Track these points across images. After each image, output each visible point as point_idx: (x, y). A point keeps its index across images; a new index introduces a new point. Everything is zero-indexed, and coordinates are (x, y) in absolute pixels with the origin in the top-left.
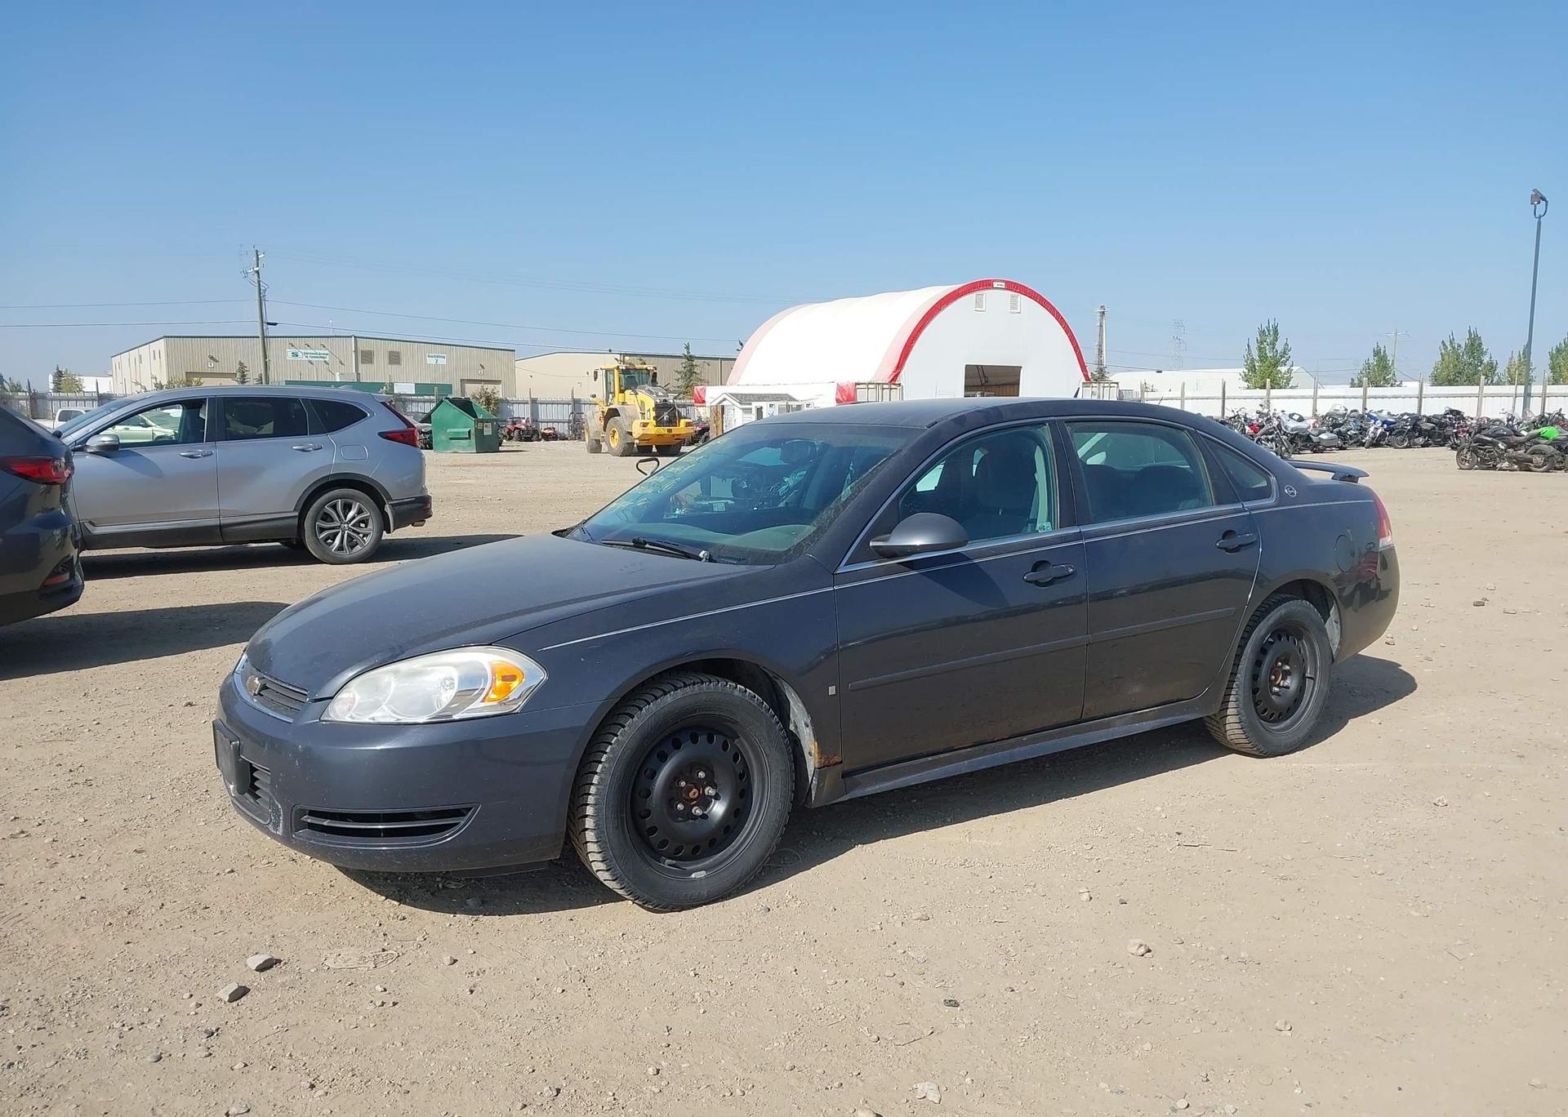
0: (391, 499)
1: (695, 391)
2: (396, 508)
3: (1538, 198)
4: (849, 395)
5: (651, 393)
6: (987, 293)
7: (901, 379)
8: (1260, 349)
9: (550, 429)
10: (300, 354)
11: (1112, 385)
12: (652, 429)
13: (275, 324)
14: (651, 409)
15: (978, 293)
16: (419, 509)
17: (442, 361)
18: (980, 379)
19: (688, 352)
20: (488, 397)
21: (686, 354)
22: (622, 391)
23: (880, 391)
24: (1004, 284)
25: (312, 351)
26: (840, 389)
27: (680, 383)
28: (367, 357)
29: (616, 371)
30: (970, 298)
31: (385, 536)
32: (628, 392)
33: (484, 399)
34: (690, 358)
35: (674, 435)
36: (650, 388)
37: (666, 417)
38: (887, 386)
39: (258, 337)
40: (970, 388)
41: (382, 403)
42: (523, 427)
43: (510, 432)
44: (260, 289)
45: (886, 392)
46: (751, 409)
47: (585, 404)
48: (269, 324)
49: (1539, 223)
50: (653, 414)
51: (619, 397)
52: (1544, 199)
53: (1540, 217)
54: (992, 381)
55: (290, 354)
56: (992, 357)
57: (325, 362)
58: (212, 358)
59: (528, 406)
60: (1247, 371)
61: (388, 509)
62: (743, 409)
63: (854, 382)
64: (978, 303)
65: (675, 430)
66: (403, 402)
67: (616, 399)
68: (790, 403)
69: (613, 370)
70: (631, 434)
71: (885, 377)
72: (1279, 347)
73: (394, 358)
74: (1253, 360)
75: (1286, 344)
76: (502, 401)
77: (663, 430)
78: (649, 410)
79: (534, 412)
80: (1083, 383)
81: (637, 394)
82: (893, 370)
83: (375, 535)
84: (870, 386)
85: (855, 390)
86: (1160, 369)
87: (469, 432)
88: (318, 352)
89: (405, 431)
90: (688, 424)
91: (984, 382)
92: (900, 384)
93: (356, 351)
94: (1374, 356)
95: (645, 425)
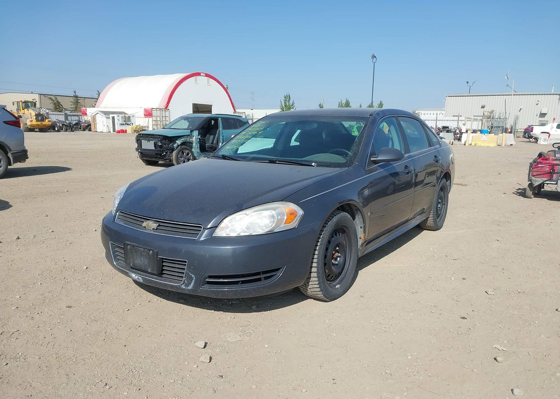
0: (11, 151)
1: (82, 110)
2: (14, 154)
3: (374, 57)
4: (149, 113)
5: (34, 110)
6: (198, 77)
7: (169, 107)
8: (285, 103)
11: (243, 113)
12: (35, 123)
14: (34, 116)
15: (196, 77)
16: (22, 155)
18: (197, 108)
19: (75, 94)
21: (74, 95)
22: (23, 109)
23: (161, 111)
24: (204, 74)
26: (146, 110)
27: (73, 106)
29: (20, 102)
30: (193, 78)
31: (9, 167)
32: (26, 110)
34: (77, 96)
35: (44, 125)
36: (33, 108)
37: (40, 118)
38: (164, 110)
40: (194, 112)
41: (3, 108)
45: (164, 112)
46: (109, 117)
49: (374, 65)
50: (35, 117)
51: (22, 111)
52: (375, 57)
53: (374, 63)
54: (200, 110)
56: (202, 101)
60: (281, 110)
61: (10, 155)
62: (106, 117)
63: (151, 108)
64: (196, 81)
65: (44, 123)
67: (21, 112)
68: (126, 115)
69: (19, 102)
70: (26, 124)
71: (163, 106)
72: (291, 102)
74: (283, 107)
75: (293, 101)
77: (39, 123)
78: (33, 116)
80: (234, 112)
81: (28, 110)
82: (166, 104)
83: (5, 167)
84: (157, 110)
85: (152, 111)
86: (252, 109)
89: (15, 121)
90: (49, 121)
91: (197, 110)
92: (169, 109)
94: (319, 106)
95: (31, 121)
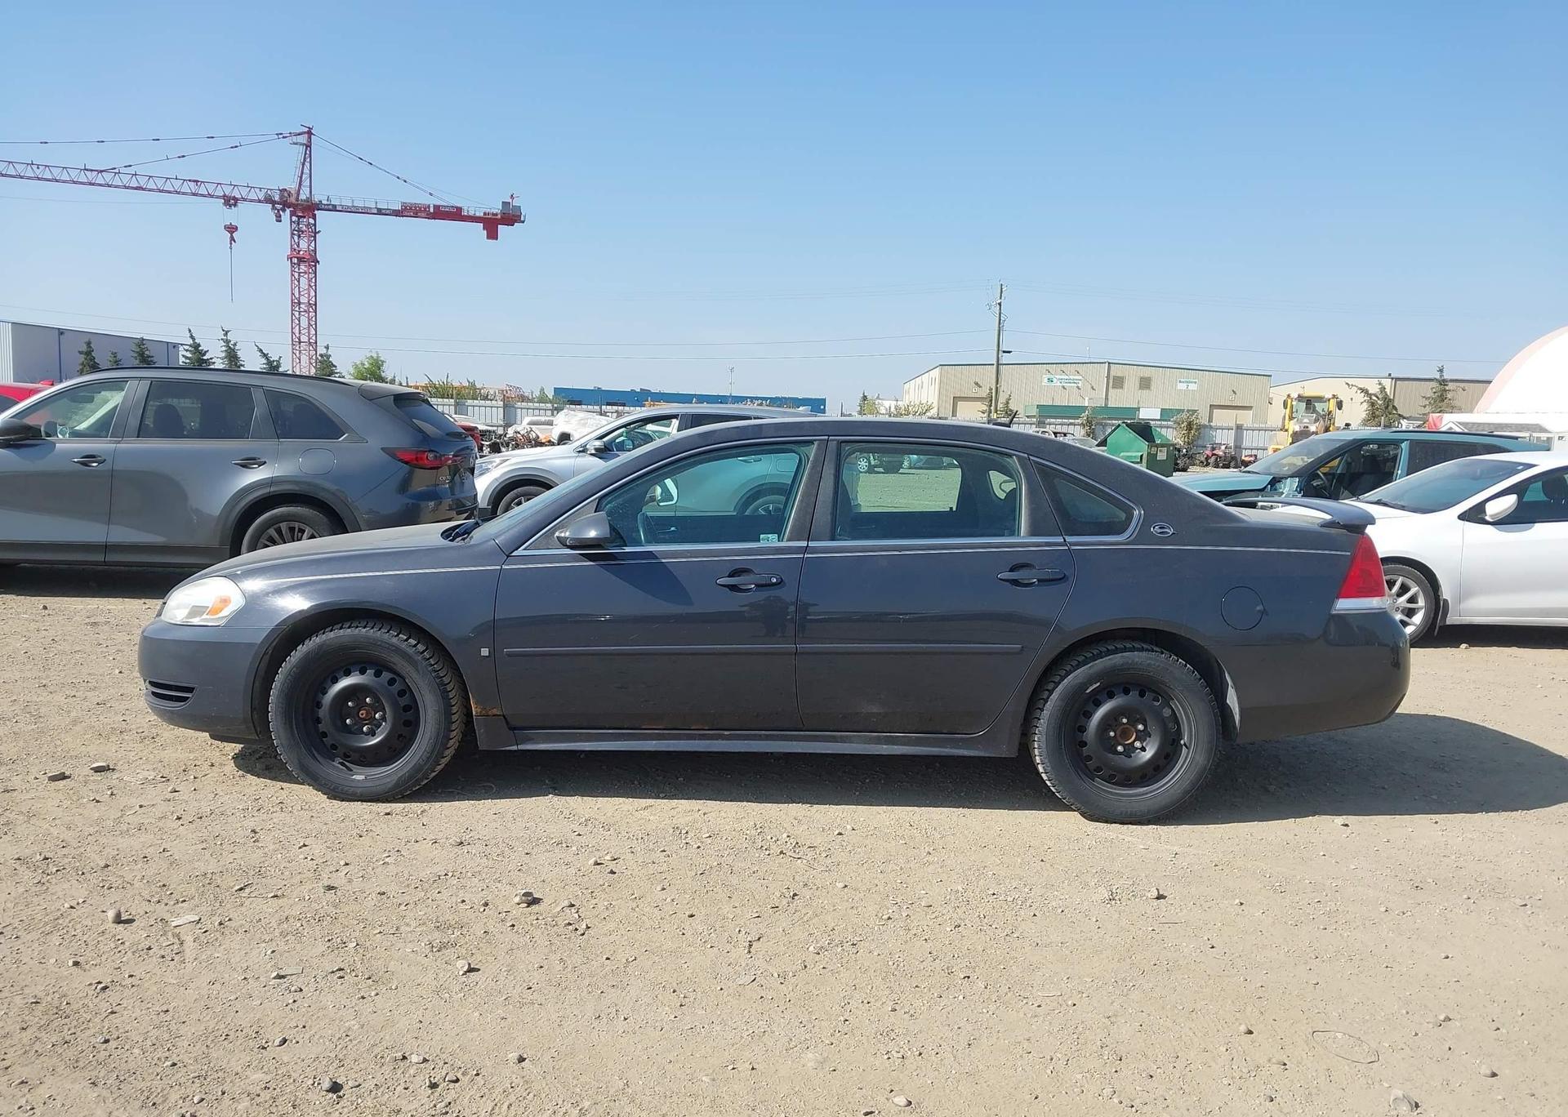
1: (1431, 420)
9: (1251, 456)
10: (1055, 380)
13: (1009, 352)
17: (1192, 387)
20: (1190, 422)
25: (1066, 377)
28: (1119, 382)
33: (1185, 424)
34: (1443, 382)
39: (993, 365)
42: (1221, 453)
43: (1208, 458)
44: (1000, 320)
47: (1247, 430)
48: (1004, 352)
55: (1046, 380)
57: (1078, 387)
58: (977, 384)
59: (1233, 433)
66: (1103, 426)
73: (1145, 383)
76: (1205, 426)
79: (1238, 438)
87: (1142, 456)
88: (1072, 377)
93: (1108, 377)
